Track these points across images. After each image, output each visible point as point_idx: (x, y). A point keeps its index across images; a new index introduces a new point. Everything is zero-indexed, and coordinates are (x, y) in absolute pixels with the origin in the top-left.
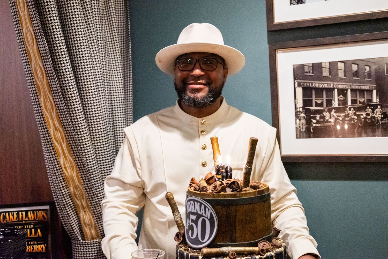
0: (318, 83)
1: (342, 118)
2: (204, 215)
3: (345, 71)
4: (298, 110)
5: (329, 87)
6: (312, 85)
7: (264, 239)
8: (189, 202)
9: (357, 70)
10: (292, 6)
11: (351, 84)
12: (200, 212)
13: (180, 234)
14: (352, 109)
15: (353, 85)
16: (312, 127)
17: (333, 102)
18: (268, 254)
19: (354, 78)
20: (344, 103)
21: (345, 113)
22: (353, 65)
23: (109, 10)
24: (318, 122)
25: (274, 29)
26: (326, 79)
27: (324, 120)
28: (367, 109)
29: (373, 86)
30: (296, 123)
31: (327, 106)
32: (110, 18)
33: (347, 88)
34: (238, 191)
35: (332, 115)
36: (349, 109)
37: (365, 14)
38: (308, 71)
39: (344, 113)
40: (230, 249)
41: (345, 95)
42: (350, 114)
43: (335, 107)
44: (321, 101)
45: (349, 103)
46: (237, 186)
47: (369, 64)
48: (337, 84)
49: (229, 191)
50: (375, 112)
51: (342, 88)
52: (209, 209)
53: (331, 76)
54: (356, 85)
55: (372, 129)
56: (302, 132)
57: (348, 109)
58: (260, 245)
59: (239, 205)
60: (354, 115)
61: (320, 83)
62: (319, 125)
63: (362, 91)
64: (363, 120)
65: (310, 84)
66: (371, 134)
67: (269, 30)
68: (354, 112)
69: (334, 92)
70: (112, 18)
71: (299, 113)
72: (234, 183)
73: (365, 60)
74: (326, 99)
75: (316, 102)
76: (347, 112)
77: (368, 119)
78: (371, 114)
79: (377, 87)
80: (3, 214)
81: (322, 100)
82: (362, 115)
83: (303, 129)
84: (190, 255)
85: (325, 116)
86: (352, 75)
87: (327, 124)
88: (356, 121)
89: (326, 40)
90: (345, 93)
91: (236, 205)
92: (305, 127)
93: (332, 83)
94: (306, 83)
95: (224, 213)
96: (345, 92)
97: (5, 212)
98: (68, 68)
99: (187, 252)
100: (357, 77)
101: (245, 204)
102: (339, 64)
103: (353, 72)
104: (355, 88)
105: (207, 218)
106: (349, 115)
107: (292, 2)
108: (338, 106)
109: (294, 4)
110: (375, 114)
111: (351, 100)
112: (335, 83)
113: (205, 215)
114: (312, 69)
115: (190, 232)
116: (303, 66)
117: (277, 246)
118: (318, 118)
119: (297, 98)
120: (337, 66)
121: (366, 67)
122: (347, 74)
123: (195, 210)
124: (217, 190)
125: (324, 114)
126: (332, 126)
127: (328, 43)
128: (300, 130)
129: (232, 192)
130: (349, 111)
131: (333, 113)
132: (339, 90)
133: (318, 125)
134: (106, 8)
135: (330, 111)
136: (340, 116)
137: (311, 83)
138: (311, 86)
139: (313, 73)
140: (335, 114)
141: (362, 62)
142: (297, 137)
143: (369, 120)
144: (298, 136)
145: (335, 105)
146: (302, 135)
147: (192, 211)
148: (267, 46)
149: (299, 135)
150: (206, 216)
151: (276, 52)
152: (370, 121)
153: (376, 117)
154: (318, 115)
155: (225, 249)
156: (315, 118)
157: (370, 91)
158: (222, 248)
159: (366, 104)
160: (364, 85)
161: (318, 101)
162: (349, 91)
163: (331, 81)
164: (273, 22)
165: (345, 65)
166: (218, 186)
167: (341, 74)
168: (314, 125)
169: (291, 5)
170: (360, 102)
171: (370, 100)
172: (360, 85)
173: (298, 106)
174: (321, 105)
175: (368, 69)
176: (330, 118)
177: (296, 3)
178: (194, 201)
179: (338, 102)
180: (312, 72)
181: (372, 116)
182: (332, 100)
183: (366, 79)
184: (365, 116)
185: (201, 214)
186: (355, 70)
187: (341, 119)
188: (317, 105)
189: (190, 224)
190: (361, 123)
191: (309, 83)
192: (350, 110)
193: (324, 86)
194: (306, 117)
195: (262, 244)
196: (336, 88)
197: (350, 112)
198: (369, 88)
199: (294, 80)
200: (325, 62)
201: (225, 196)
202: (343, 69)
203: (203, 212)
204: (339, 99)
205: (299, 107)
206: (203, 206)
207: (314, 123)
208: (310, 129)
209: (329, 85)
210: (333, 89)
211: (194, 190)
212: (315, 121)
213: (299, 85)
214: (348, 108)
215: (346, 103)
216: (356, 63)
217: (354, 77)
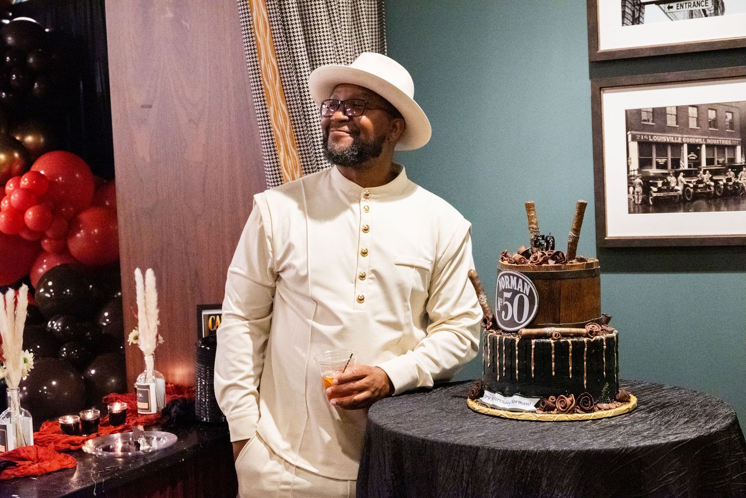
0: (661, 136)
1: (694, 185)
2: (521, 291)
3: (698, 119)
4: (632, 173)
5: (676, 141)
6: (651, 138)
7: (592, 321)
8: (502, 277)
9: (715, 117)
10: (625, 27)
11: (707, 137)
12: (517, 287)
13: (488, 318)
14: (708, 172)
15: (710, 139)
16: (651, 198)
17: (681, 162)
18: (598, 337)
19: (710, 129)
20: (696, 163)
21: (698, 177)
22: (710, 111)
23: (360, 29)
24: (660, 190)
25: (598, 59)
26: (672, 130)
27: (668, 188)
28: (728, 172)
29: (736, 141)
30: (629, 193)
31: (672, 168)
32: (360, 41)
33: (701, 142)
34: (563, 262)
35: (679, 181)
36: (703, 172)
37: (726, 41)
38: (646, 119)
39: (696, 178)
40: (553, 330)
41: (698, 153)
42: (705, 179)
43: (683, 169)
44: (664, 160)
45: (704, 163)
46: (561, 256)
47: (731, 110)
48: (686, 138)
49: (551, 263)
50: (739, 177)
51: (694, 142)
52: (528, 284)
53: (678, 126)
54: (713, 139)
55: (735, 199)
56: (637, 204)
57: (701, 172)
58: (588, 327)
59: (564, 279)
60: (709, 181)
61: (663, 136)
62: (661, 194)
63: (721, 148)
64: (723, 187)
65: (650, 137)
66: (733, 207)
67: (592, 60)
68: (710, 176)
69: (683, 148)
70: (364, 40)
71: (632, 178)
72: (558, 253)
73: (725, 104)
74: (671, 159)
75: (657, 163)
76: (701, 176)
77: (730, 186)
78: (733, 179)
79: (742, 141)
80: (213, 318)
81: (666, 160)
82: (722, 180)
83: (638, 200)
84: (504, 339)
85: (670, 182)
86: (707, 125)
87: (672, 194)
88: (712, 188)
89: (671, 76)
90: (698, 150)
91: (561, 279)
92: (641, 197)
93: (680, 136)
94: (644, 135)
95: (547, 288)
96: (699, 148)
97: (216, 315)
98: (316, 114)
99: (500, 336)
100: (715, 128)
101: (572, 278)
102: (690, 108)
103: (710, 120)
104: (712, 143)
105: (526, 294)
106: (704, 181)
107: (625, 22)
108: (688, 168)
109: (628, 25)
110: (739, 178)
111: (707, 159)
112: (684, 136)
113: (523, 290)
114: (652, 115)
115: (503, 313)
116: (639, 112)
117: (608, 331)
118: (660, 185)
119: (630, 156)
120: (688, 112)
121: (727, 114)
122: (700, 123)
123: (510, 286)
124: (538, 261)
125: (669, 178)
126: (680, 195)
127: (674, 80)
128: (634, 202)
129: (555, 264)
130: (703, 175)
131: (681, 177)
132: (690, 145)
133: (659, 194)
134: (356, 26)
135: (676, 175)
136: (690, 182)
137: (651, 135)
138: (650, 140)
139: (653, 122)
140: (684, 180)
141: (721, 107)
142: (630, 212)
143: (730, 188)
144: (632, 210)
145: (683, 167)
146: (636, 209)
147: (506, 288)
148: (589, 82)
149: (634, 208)
150: (524, 292)
151: (602, 92)
152: (732, 189)
153: (740, 184)
154: (660, 180)
155: (547, 330)
156: (655, 185)
157: (733, 148)
158: (544, 329)
159: (727, 165)
160: (724, 138)
161: (659, 161)
162: (704, 147)
163: (679, 133)
164: (598, 50)
165: (698, 111)
166: (538, 257)
167: (693, 124)
168: (654, 195)
169: (623, 26)
170: (718, 163)
171: (732, 160)
172: (719, 138)
173: (631, 168)
174: (664, 166)
175: (729, 116)
176: (677, 185)
177: (631, 23)
178: (509, 275)
179: (688, 162)
180: (652, 120)
181: (735, 182)
182: (680, 159)
183: (727, 131)
184: (725, 181)
185: (518, 290)
186: (712, 118)
187: (691, 185)
188: (659, 166)
189: (503, 304)
190: (719, 192)
191: (648, 135)
192: (705, 172)
193: (668, 140)
194: (642, 183)
195: (591, 326)
196: (686, 143)
197: (705, 176)
198: (732, 142)
199: (627, 132)
200: (671, 107)
201: (547, 268)
202: (696, 116)
203: (521, 287)
204: (690, 158)
205: (632, 170)
206: (520, 281)
207: (654, 192)
208: (649, 200)
209: (676, 138)
210: (682, 144)
211: (509, 263)
212: (655, 189)
213: (634, 138)
214: (703, 170)
215: (700, 164)
216: (713, 108)
217: (710, 127)
